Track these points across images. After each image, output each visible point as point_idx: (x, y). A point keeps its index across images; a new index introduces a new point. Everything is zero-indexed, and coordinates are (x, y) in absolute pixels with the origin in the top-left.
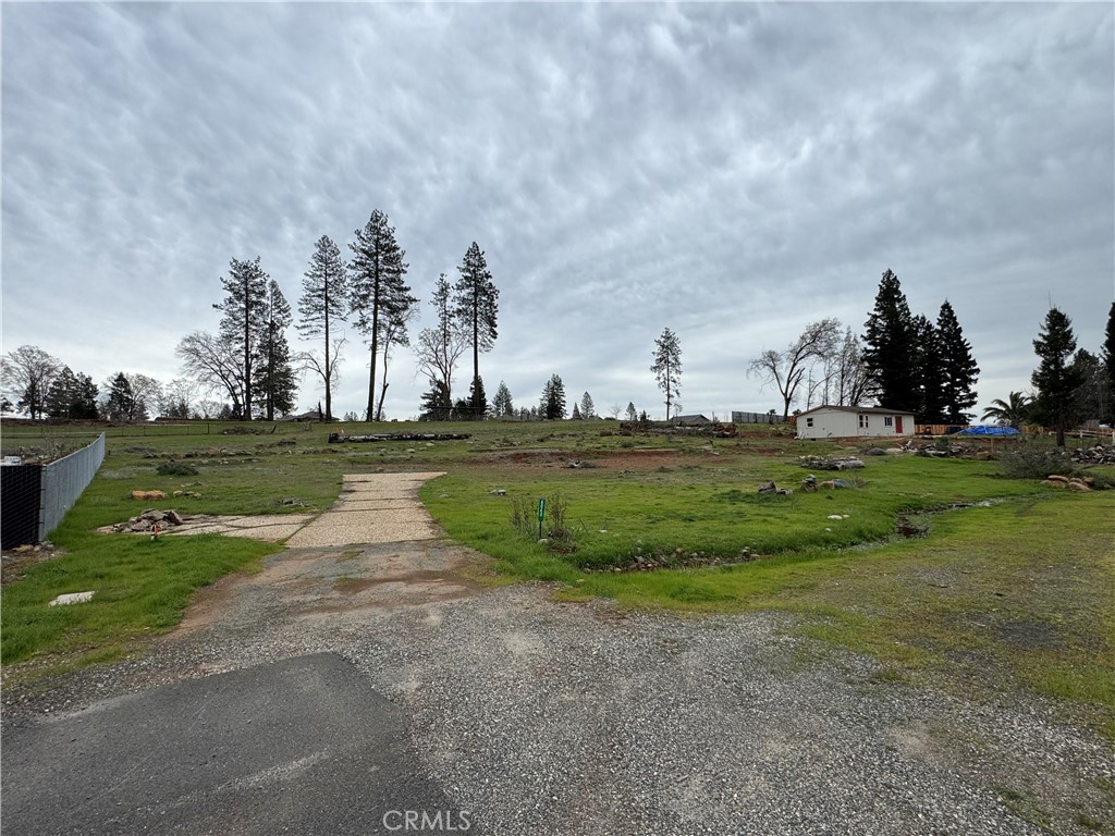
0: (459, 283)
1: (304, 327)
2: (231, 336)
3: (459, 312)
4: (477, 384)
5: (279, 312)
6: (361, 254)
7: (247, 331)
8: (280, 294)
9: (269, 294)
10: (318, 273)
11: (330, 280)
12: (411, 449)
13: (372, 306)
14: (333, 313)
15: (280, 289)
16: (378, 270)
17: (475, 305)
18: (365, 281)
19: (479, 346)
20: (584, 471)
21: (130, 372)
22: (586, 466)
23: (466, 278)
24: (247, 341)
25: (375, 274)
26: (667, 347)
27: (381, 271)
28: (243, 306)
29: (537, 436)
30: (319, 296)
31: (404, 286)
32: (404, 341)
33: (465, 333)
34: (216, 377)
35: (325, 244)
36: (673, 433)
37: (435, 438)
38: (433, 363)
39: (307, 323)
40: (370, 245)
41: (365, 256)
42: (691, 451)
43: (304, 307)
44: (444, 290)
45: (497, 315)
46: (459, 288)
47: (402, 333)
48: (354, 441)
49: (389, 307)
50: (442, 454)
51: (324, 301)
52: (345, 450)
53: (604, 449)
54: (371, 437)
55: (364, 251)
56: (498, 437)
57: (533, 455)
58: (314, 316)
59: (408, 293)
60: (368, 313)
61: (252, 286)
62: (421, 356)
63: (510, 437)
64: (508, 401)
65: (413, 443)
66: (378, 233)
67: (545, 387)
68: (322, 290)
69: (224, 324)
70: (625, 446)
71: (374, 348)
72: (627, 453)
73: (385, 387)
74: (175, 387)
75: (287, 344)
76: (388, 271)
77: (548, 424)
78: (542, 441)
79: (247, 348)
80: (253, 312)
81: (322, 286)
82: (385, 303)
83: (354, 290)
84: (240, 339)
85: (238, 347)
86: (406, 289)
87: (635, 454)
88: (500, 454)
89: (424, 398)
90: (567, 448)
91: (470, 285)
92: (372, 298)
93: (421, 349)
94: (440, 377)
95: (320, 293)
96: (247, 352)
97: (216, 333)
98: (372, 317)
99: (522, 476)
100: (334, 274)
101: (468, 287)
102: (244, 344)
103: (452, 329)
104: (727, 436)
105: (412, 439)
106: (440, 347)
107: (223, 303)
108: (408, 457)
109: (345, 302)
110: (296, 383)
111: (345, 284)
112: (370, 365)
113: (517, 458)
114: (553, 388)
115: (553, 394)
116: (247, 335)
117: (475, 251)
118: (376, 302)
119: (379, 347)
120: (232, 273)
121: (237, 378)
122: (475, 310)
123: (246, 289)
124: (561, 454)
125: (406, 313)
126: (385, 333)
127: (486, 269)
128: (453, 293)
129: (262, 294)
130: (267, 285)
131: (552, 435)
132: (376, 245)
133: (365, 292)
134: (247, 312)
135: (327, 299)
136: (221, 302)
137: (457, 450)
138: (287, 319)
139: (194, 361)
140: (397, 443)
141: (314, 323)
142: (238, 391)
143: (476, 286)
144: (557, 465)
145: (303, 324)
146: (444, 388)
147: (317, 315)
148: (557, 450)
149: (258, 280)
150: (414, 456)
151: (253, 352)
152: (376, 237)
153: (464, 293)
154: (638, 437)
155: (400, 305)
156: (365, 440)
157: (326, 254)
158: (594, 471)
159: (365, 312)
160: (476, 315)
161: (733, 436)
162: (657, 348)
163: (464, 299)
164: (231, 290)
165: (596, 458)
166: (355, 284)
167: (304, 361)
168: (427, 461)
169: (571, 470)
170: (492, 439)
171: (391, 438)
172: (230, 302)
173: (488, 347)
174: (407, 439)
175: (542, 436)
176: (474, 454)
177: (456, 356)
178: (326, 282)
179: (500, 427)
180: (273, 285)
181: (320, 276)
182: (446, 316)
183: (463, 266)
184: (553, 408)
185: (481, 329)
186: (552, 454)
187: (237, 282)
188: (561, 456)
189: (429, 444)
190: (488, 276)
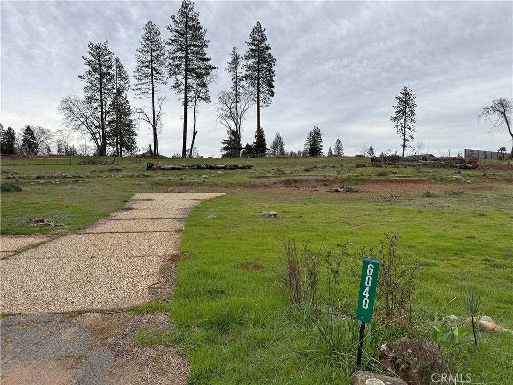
0: (247, 54)
1: (137, 89)
2: (91, 98)
3: (247, 77)
4: (260, 134)
5: (121, 80)
6: (175, 33)
7: (101, 95)
8: (122, 67)
9: (114, 67)
10: (146, 49)
11: (154, 54)
12: (205, 175)
13: (184, 72)
14: (157, 79)
15: (122, 63)
16: (188, 46)
17: (259, 71)
18: (179, 54)
19: (261, 102)
20: (349, 195)
21: (34, 126)
22: (350, 191)
23: (252, 50)
24: (101, 101)
25: (185, 48)
26: (405, 102)
27: (190, 46)
28: (98, 76)
29: (303, 167)
30: (147, 66)
31: (206, 57)
32: (207, 99)
33: (250, 94)
34: (84, 127)
35: (150, 27)
36: (420, 166)
37: (225, 168)
38: (229, 117)
39: (140, 86)
40: (181, 27)
41: (177, 35)
42: (442, 179)
43: (137, 74)
44: (236, 61)
45: (274, 79)
46: (247, 58)
47: (205, 93)
48: (164, 169)
49: (196, 73)
50: (229, 180)
51: (150, 70)
52: (155, 175)
53: (363, 177)
54: (177, 166)
55: (177, 31)
56: (273, 167)
57: (301, 181)
58: (144, 81)
59: (209, 63)
60: (181, 78)
61: (103, 62)
62: (220, 112)
63: (282, 168)
64: (282, 146)
65: (208, 171)
66: (187, 17)
67: (308, 136)
68: (149, 62)
69: (86, 89)
70: (381, 175)
71: (186, 104)
72: (384, 181)
73: (195, 134)
74: (59, 134)
75: (130, 104)
76: (195, 46)
77: (312, 160)
78: (308, 170)
79: (101, 106)
80: (104, 81)
81: (149, 59)
82: (193, 70)
83: (171, 61)
84: (97, 100)
85: (95, 105)
86: (208, 60)
87: (391, 181)
88: (274, 180)
89: (223, 143)
90: (330, 176)
91: (255, 56)
92: (183, 66)
93: (220, 106)
94: (234, 127)
95: (148, 64)
96: (102, 109)
97: (82, 96)
98: (184, 81)
99: (293, 198)
100: (157, 50)
101: (253, 57)
102: (99, 103)
103: (241, 90)
104: (469, 168)
105: (208, 168)
106: (233, 105)
107: (85, 74)
108: (201, 181)
109: (164, 70)
110: (136, 131)
111: (165, 57)
112: (183, 117)
113: (288, 183)
114: (313, 137)
115: (314, 140)
116: (101, 97)
117: (258, 29)
118: (187, 70)
119: (189, 103)
120: (90, 53)
121: (96, 127)
122: (258, 75)
123: (99, 64)
124: (325, 180)
125: (209, 77)
126: (193, 92)
127: (267, 43)
128: (242, 62)
129: (110, 67)
130: (113, 60)
131: (316, 167)
132: (186, 26)
133: (179, 62)
134: (101, 80)
135: (153, 68)
136: (83, 74)
137: (241, 177)
138: (127, 85)
139: (70, 116)
140: (196, 171)
141: (144, 87)
142: (97, 136)
143: (259, 56)
144: (323, 190)
145: (136, 87)
146: (236, 135)
147: (145, 80)
148: (322, 178)
149: (107, 57)
150: (206, 180)
151: (107, 109)
152: (185, 20)
153: (251, 62)
154: (389, 169)
155: (204, 71)
156: (173, 169)
157: (151, 34)
158: (358, 195)
159: (178, 77)
160: (259, 79)
161: (475, 167)
162: (397, 103)
163: (250, 66)
164: (90, 65)
165: (356, 184)
166: (171, 56)
167: (138, 114)
168: (215, 185)
169: (335, 193)
170: (269, 169)
171: (192, 167)
172: (90, 74)
173: (267, 103)
174: (204, 168)
175: (307, 167)
176: (253, 180)
177: (244, 111)
178: (152, 56)
179: (274, 161)
180: (117, 60)
181: (147, 52)
182: (237, 80)
183: (250, 41)
184: (314, 149)
185: (262, 90)
186: (317, 181)
187: (93, 59)
188: (325, 183)
189: (220, 172)
190: (268, 48)
